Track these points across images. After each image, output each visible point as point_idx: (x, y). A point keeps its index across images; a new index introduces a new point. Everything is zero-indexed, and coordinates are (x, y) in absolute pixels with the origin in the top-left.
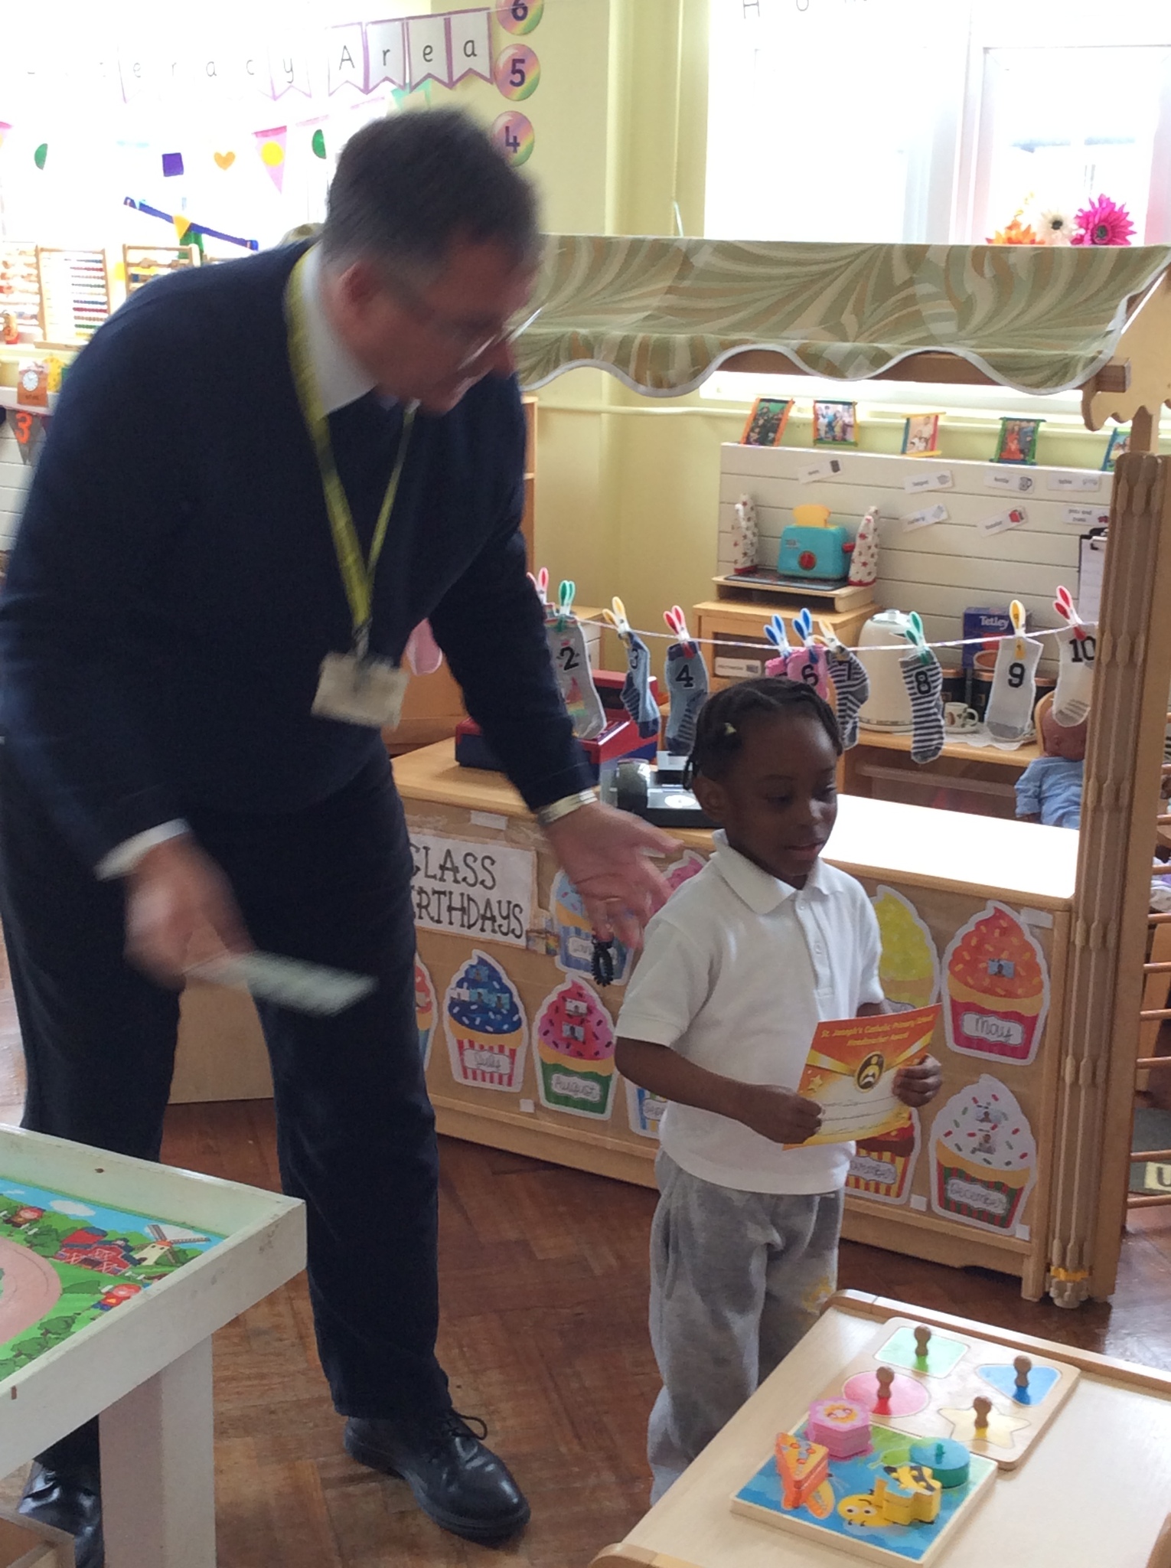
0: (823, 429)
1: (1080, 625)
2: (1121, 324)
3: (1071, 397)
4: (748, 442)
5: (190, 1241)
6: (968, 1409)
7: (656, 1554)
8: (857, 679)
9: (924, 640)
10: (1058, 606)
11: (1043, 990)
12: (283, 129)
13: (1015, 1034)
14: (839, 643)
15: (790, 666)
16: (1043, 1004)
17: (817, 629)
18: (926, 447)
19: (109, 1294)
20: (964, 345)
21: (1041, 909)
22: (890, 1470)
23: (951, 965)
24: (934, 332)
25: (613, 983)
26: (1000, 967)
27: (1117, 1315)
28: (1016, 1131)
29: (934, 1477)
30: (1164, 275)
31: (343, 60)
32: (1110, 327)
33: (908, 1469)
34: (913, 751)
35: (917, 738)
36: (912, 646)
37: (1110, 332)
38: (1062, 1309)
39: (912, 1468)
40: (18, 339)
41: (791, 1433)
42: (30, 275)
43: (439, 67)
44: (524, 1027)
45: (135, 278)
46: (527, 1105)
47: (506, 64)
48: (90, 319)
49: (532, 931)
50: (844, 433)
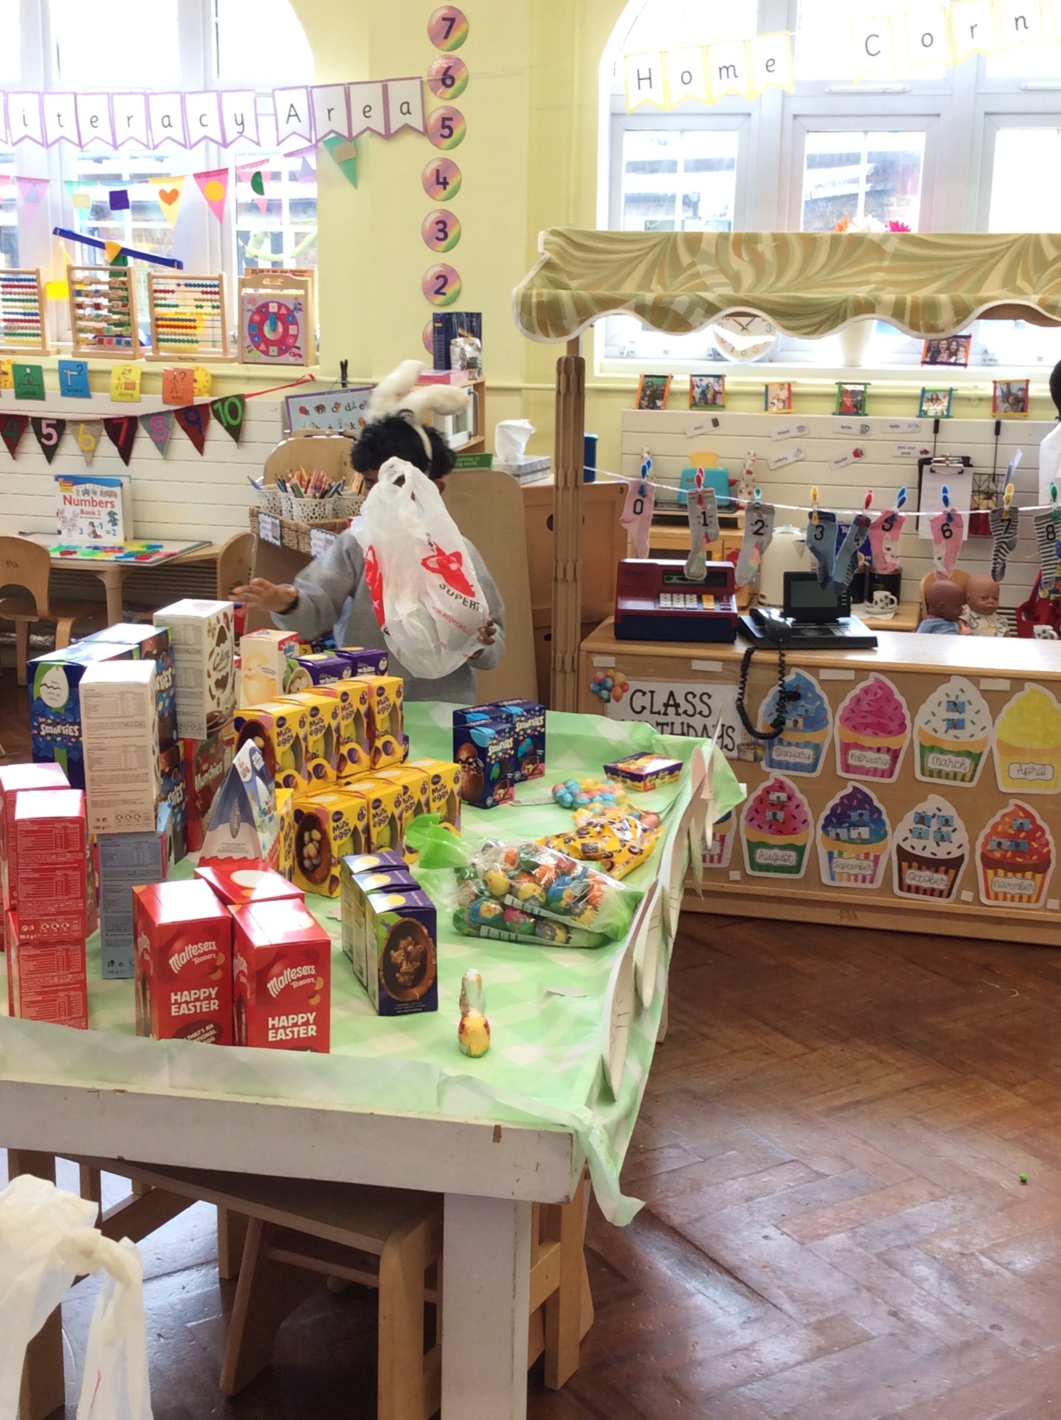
0: (697, 396)
4: (640, 407)
12: (222, 172)
18: (784, 407)
31: (290, 116)
43: (377, 123)
44: (734, 816)
45: (79, 293)
46: (735, 875)
47: (437, 120)
48: (22, 328)
49: (743, 745)
50: (714, 398)
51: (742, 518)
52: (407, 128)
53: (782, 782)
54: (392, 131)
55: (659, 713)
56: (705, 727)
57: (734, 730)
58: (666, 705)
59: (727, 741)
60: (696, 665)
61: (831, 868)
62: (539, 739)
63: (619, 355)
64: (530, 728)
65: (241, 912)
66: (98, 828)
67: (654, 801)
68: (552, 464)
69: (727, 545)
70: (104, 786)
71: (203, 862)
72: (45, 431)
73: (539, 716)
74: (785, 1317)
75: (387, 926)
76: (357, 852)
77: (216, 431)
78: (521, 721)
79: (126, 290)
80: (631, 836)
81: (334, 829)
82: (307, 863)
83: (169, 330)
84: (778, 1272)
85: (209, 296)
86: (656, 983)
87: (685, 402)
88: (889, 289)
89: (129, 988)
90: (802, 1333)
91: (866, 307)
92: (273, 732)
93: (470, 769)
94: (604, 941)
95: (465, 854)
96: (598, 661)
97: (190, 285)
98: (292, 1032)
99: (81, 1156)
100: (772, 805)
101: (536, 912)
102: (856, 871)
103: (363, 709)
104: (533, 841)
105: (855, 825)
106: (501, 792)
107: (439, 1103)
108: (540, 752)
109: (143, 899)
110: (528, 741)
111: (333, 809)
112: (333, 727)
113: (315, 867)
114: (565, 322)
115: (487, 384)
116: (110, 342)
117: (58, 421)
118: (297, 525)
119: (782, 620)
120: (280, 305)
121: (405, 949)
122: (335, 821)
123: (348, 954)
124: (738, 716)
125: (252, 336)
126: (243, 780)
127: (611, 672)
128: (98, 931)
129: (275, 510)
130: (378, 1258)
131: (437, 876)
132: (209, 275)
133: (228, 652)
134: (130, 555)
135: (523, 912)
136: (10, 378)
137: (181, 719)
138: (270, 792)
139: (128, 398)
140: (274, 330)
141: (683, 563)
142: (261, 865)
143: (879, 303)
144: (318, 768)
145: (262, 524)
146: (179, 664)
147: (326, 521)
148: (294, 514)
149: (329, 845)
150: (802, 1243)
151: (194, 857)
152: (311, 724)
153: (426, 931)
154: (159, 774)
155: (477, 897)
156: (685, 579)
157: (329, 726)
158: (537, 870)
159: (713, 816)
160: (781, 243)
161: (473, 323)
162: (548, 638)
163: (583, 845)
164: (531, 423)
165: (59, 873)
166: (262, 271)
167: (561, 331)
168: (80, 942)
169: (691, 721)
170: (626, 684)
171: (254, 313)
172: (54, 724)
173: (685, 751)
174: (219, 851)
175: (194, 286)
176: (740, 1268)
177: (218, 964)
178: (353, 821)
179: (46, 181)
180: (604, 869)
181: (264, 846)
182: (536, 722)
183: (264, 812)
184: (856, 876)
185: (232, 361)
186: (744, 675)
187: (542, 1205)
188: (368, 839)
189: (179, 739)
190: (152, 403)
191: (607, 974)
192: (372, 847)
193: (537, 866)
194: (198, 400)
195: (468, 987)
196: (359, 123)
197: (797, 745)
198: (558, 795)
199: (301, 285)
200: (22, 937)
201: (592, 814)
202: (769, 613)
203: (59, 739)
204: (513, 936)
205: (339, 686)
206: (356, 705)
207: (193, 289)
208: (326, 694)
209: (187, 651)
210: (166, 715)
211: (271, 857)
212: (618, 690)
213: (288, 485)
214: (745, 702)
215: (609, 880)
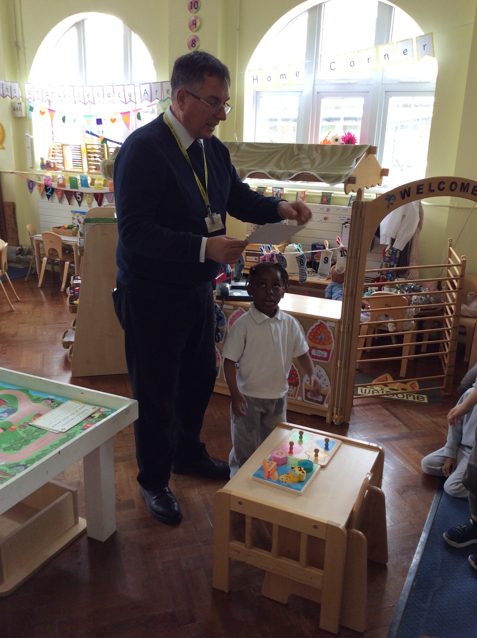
1: (343, 247)
2: (355, 166)
3: (341, 186)
5: (106, 412)
6: (313, 452)
7: (231, 491)
8: (284, 261)
9: (302, 251)
10: (337, 242)
11: (333, 343)
12: (129, 112)
13: (325, 355)
14: (279, 252)
15: (266, 258)
16: (332, 347)
17: (274, 248)
18: (302, 200)
19: (85, 426)
20: (313, 171)
21: (332, 322)
22: (293, 468)
23: (309, 337)
24: (305, 168)
25: (220, 342)
26: (322, 337)
27: (351, 427)
28: (325, 380)
29: (304, 470)
30: (366, 152)
31: (145, 93)
32: (351, 166)
33: (297, 468)
34: (299, 280)
35: (300, 277)
36: (299, 252)
37: (352, 168)
38: (336, 425)
39: (299, 468)
40: (58, 169)
41: (267, 459)
42: (60, 152)
45: (89, 153)
50: (280, 196)
72: (78, 196)
79: (104, 152)
117: (81, 193)
139: (100, 188)
190: (106, 190)
196: (165, 96)
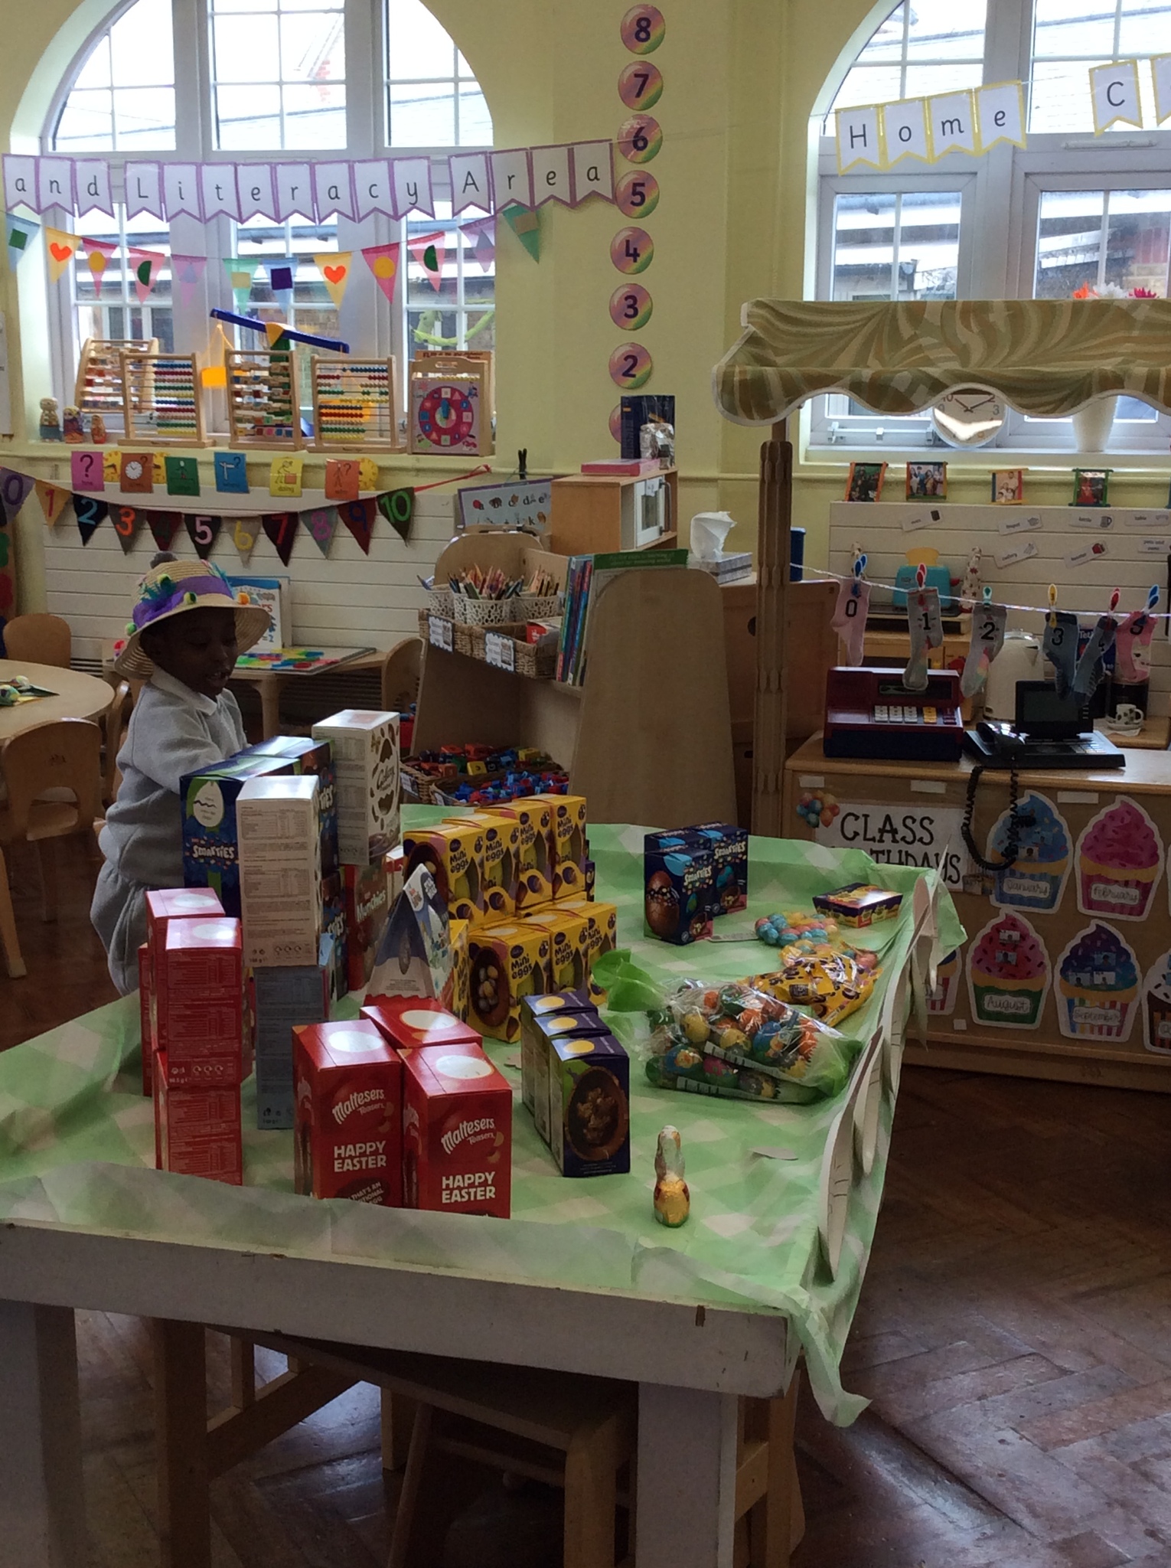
0: (915, 486)
4: (851, 499)
12: (395, 246)
18: (1013, 498)
31: (466, 184)
43: (562, 190)
44: (958, 959)
45: (237, 380)
46: (960, 1024)
47: (627, 187)
48: (176, 418)
49: (970, 876)
50: (934, 487)
51: (964, 621)
52: (594, 195)
53: (1015, 919)
54: (578, 199)
55: (873, 839)
56: (926, 857)
57: (959, 860)
58: (882, 831)
59: (951, 871)
60: (916, 786)
61: (1071, 1018)
62: (740, 867)
63: (827, 441)
64: (731, 854)
65: (413, 1057)
66: (255, 960)
67: (872, 940)
68: (755, 563)
69: (948, 652)
70: (262, 914)
71: (369, 1001)
72: (200, 528)
73: (741, 841)
74: (1027, 1535)
75: (573, 1075)
76: (538, 992)
77: (383, 527)
78: (720, 847)
79: (288, 376)
80: (845, 978)
81: (513, 965)
82: (482, 1004)
83: (333, 418)
84: (1016, 1483)
85: (377, 382)
86: (876, 1147)
87: (902, 493)
88: (1139, 361)
89: (288, 1139)
90: (1045, 1553)
91: (1114, 382)
92: (446, 856)
93: (663, 900)
94: (816, 1096)
95: (661, 996)
96: (806, 781)
97: (357, 370)
98: (469, 1194)
99: (234, 1328)
100: (1004, 945)
101: (740, 1062)
102: (1100, 1022)
103: (544, 831)
104: (734, 981)
105: (1100, 969)
106: (698, 926)
107: (634, 1279)
108: (741, 882)
109: (303, 1040)
110: (728, 869)
111: (512, 943)
112: (512, 850)
113: (492, 1008)
114: (771, 402)
115: (680, 474)
116: (269, 432)
117: (213, 517)
118: (471, 628)
119: (1013, 735)
120: (454, 390)
121: (594, 1101)
122: (514, 956)
123: (529, 1106)
124: (964, 843)
125: (422, 425)
126: (414, 909)
127: (820, 794)
128: (253, 1076)
129: (448, 613)
130: (564, 1454)
131: (628, 1020)
132: (377, 359)
133: (392, 768)
134: (287, 663)
135: (725, 1062)
136: (163, 471)
137: (343, 843)
138: (444, 924)
139: (287, 493)
140: (447, 417)
141: (901, 671)
142: (433, 1004)
143: (1130, 377)
144: (495, 897)
145: (432, 628)
146: (342, 782)
147: (503, 624)
148: (468, 616)
149: (507, 983)
150: (1044, 1450)
151: (359, 995)
152: (488, 848)
153: (617, 1082)
154: (321, 903)
155: (673, 1044)
156: (903, 690)
157: (508, 849)
158: (742, 1014)
159: (937, 957)
160: (1016, 312)
161: (665, 409)
162: (749, 755)
163: (792, 987)
164: (730, 515)
165: (213, 1010)
166: (434, 353)
167: (766, 412)
168: (235, 1087)
169: (911, 849)
170: (837, 807)
171: (426, 399)
172: (208, 846)
173: (907, 883)
174: (388, 988)
175: (361, 370)
176: (972, 1476)
177: (386, 1114)
178: (534, 958)
179: (204, 259)
180: (815, 1015)
181: (437, 984)
182: (738, 848)
183: (437, 946)
184: (1100, 1028)
185: (402, 451)
186: (971, 797)
187: (748, 1398)
188: (551, 977)
189: (340, 865)
190: (315, 498)
191: (823, 1134)
192: (555, 986)
193: (741, 1009)
194: (363, 495)
195: (665, 1147)
196: (542, 191)
197: (1032, 877)
198: (762, 930)
199: (478, 369)
200: (172, 1080)
201: (800, 952)
202: (1000, 728)
203: (213, 862)
204: (714, 1089)
205: (518, 806)
206: (537, 827)
207: (359, 374)
208: (502, 815)
209: (350, 768)
210: (327, 838)
211: (445, 997)
212: (828, 813)
213: (461, 585)
214: (972, 827)
215: (823, 1027)
